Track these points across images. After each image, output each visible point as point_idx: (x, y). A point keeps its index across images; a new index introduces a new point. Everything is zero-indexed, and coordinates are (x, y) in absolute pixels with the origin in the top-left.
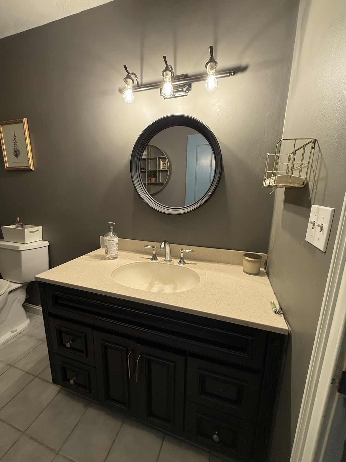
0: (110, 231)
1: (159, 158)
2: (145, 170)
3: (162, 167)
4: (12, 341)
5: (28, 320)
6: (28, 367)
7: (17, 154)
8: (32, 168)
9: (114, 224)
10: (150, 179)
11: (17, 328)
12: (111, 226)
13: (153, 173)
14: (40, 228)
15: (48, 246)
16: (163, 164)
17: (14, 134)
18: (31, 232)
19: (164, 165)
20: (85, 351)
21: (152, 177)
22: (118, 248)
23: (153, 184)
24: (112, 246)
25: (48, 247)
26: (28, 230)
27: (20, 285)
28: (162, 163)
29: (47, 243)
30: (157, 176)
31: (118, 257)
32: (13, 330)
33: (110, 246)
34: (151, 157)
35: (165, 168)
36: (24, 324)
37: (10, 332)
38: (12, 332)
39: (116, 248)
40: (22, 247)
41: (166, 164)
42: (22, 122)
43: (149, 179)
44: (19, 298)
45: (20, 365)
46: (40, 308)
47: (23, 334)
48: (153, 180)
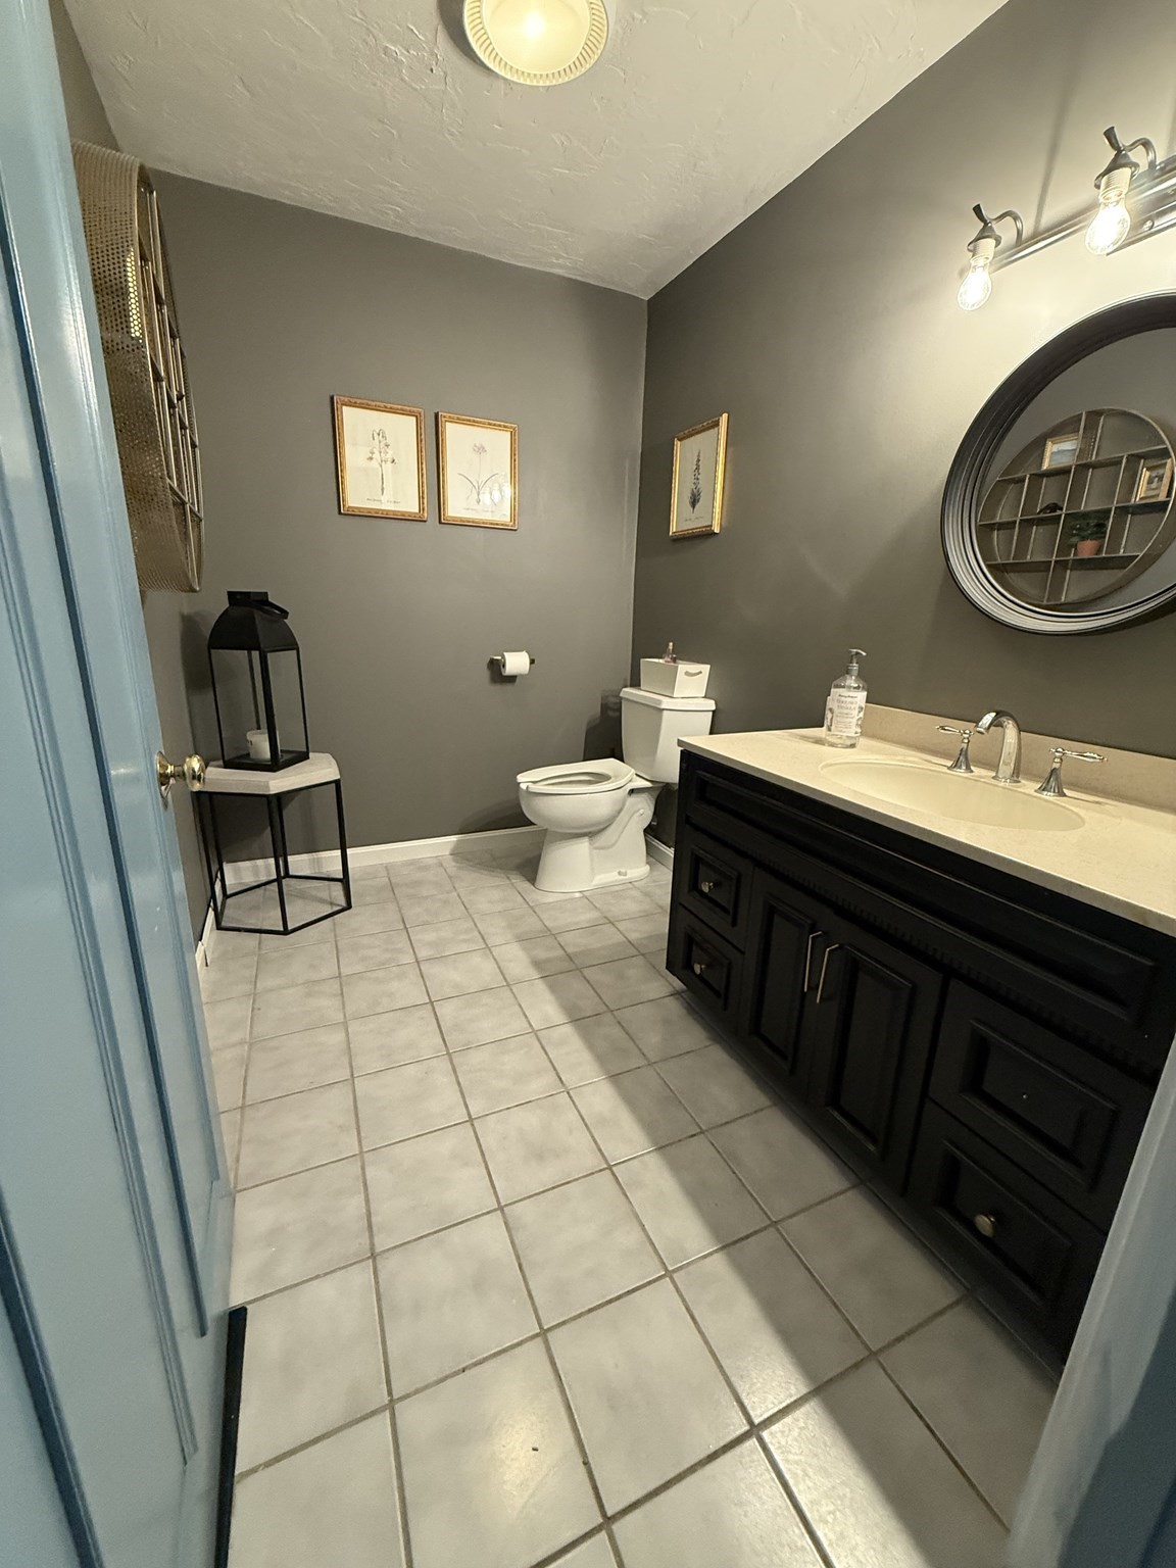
0: (848, 672)
1: (1135, 459)
2: (1058, 512)
3: (1141, 492)
4: (617, 888)
5: (648, 867)
6: (633, 936)
7: (694, 502)
8: (717, 530)
9: (864, 654)
10: (1076, 546)
11: (629, 871)
12: (855, 661)
13: (1093, 522)
14: (706, 668)
15: (714, 712)
16: (1150, 481)
17: (699, 456)
18: (687, 674)
19: (1154, 485)
20: (731, 911)
21: (1084, 539)
22: (859, 722)
23: (1083, 564)
24: (845, 711)
25: (711, 713)
26: (683, 667)
27: (649, 784)
28: (1146, 474)
29: (711, 705)
30: (1105, 532)
31: (858, 746)
32: (623, 870)
33: (840, 710)
34: (1100, 458)
35: (1153, 497)
36: (639, 870)
37: (616, 873)
38: (620, 873)
39: (854, 721)
40: (666, 703)
41: (1161, 478)
42: (716, 424)
43: (1071, 546)
44: (641, 811)
45: (621, 926)
46: (671, 852)
47: (635, 887)
48: (1087, 549)
